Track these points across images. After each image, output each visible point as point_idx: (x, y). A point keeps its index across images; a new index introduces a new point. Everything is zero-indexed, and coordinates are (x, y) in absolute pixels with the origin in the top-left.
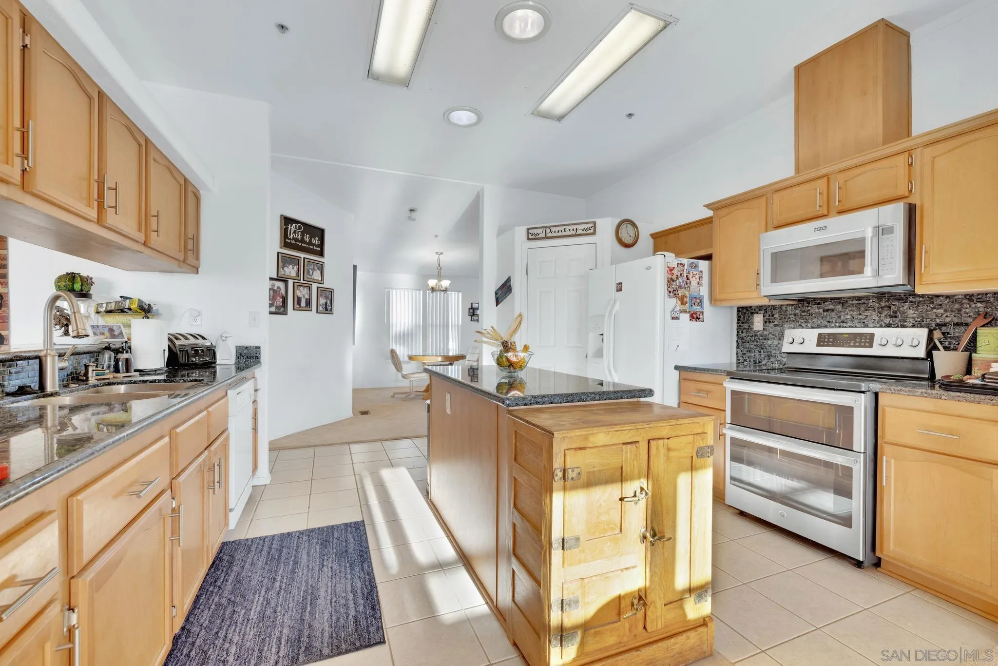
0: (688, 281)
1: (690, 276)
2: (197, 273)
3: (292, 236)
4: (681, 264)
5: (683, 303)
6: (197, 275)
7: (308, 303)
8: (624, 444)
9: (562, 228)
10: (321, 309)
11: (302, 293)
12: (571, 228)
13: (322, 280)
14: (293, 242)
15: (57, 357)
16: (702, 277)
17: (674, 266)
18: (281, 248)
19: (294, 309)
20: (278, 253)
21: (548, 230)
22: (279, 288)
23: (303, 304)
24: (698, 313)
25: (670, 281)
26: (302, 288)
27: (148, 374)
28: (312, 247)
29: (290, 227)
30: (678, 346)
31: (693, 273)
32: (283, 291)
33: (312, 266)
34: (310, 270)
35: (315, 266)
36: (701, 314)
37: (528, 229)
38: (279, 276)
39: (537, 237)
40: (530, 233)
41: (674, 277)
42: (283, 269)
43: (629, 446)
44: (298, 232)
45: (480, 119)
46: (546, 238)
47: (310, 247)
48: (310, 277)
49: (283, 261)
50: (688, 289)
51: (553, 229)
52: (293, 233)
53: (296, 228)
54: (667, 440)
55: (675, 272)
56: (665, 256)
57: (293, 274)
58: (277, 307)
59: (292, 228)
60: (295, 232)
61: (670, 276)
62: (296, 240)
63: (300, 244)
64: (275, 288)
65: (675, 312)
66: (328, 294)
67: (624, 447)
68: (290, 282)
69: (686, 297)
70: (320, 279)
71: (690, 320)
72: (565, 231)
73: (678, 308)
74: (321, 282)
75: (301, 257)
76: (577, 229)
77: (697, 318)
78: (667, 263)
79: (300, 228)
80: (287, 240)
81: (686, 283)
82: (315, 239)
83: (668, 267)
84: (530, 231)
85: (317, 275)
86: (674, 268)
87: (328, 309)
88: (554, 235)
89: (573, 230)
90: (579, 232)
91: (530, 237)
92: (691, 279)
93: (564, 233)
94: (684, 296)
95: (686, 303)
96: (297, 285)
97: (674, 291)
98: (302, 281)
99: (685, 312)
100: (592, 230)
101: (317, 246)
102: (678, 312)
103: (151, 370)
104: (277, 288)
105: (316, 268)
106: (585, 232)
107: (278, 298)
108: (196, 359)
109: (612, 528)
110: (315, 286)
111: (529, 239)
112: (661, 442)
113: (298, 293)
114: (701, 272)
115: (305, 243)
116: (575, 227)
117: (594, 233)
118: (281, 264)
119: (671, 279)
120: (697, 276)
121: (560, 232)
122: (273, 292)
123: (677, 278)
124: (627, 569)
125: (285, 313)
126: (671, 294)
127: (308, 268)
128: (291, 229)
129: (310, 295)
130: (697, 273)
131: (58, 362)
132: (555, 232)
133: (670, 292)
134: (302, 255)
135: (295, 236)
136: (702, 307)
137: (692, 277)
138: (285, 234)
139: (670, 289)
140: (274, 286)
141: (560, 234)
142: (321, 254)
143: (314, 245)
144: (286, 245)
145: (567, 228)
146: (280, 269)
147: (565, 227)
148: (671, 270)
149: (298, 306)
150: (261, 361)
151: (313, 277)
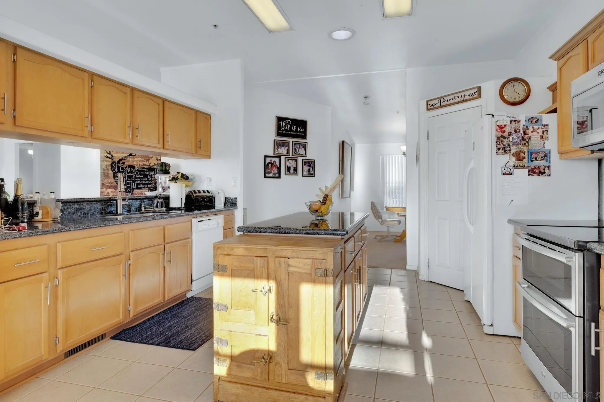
0: (526, 137)
1: (529, 132)
2: (210, 158)
3: (283, 128)
4: (515, 121)
5: (519, 159)
6: (211, 159)
7: (295, 169)
8: (256, 256)
9: (453, 97)
10: (305, 173)
11: (292, 164)
12: (460, 95)
13: (305, 155)
14: (284, 132)
15: (122, 200)
16: (547, 131)
17: (505, 124)
18: (276, 137)
19: (285, 175)
20: (274, 140)
21: (442, 100)
22: (275, 162)
23: (292, 171)
24: (542, 168)
25: (500, 139)
26: (291, 161)
27: (174, 210)
28: (298, 134)
29: (282, 123)
30: (512, 201)
31: (533, 128)
32: (278, 164)
33: (299, 146)
34: (297, 149)
35: (301, 146)
36: (547, 168)
37: (427, 102)
38: (275, 154)
39: (434, 107)
40: (429, 105)
41: (506, 134)
42: (277, 150)
43: (259, 258)
44: (288, 125)
45: (353, 32)
46: (441, 106)
47: (297, 133)
48: (297, 153)
49: (278, 144)
50: (527, 144)
51: (446, 99)
52: (284, 127)
53: (286, 123)
54: (287, 259)
55: (507, 129)
56: (493, 116)
57: (285, 152)
58: (274, 174)
59: (284, 123)
60: (285, 126)
61: (501, 134)
62: (286, 130)
63: (289, 133)
64: (272, 162)
65: (508, 168)
66: (310, 164)
67: (255, 258)
68: (283, 158)
69: (524, 153)
70: (304, 154)
71: (529, 175)
72: (455, 99)
73: (511, 164)
74: (305, 156)
75: (290, 141)
76: (464, 95)
77: (540, 172)
78: (496, 121)
79: (289, 122)
80: (280, 132)
81: (524, 139)
82: (300, 128)
83: (498, 126)
84: (429, 103)
85: (302, 151)
86: (505, 126)
87: (311, 174)
88: (447, 103)
89: (461, 97)
90: (467, 97)
91: (429, 108)
92: (530, 134)
93: (454, 101)
94: (520, 151)
95: (524, 158)
96: (288, 159)
97: (505, 148)
98: (291, 156)
99: (523, 167)
100: (478, 93)
101: (302, 132)
102: (510, 168)
103: (176, 208)
104: (274, 162)
105: (301, 147)
106: (471, 97)
107: (274, 168)
108: (202, 203)
109: (249, 306)
110: (300, 159)
111: (428, 109)
112: (282, 259)
113: (288, 164)
114: (546, 125)
115: (293, 131)
116: (462, 94)
117: (480, 96)
118: (276, 147)
119: (502, 136)
120: (540, 131)
121: (451, 100)
122: (271, 165)
123: (510, 134)
124: (260, 335)
125: (279, 177)
126: (501, 151)
127: (295, 147)
128: (282, 124)
129: (297, 165)
130: (540, 127)
131: (122, 202)
132: (447, 101)
133: (499, 149)
134: (291, 140)
135: (286, 128)
136: (548, 161)
137: (532, 132)
138: (279, 127)
139: (499, 146)
140: (272, 161)
141: (452, 102)
142: (305, 137)
143: (300, 132)
144: (279, 134)
145: (457, 95)
146: (276, 150)
147: (455, 95)
148: (501, 128)
149: (288, 172)
150: (238, 206)
151: (299, 153)
